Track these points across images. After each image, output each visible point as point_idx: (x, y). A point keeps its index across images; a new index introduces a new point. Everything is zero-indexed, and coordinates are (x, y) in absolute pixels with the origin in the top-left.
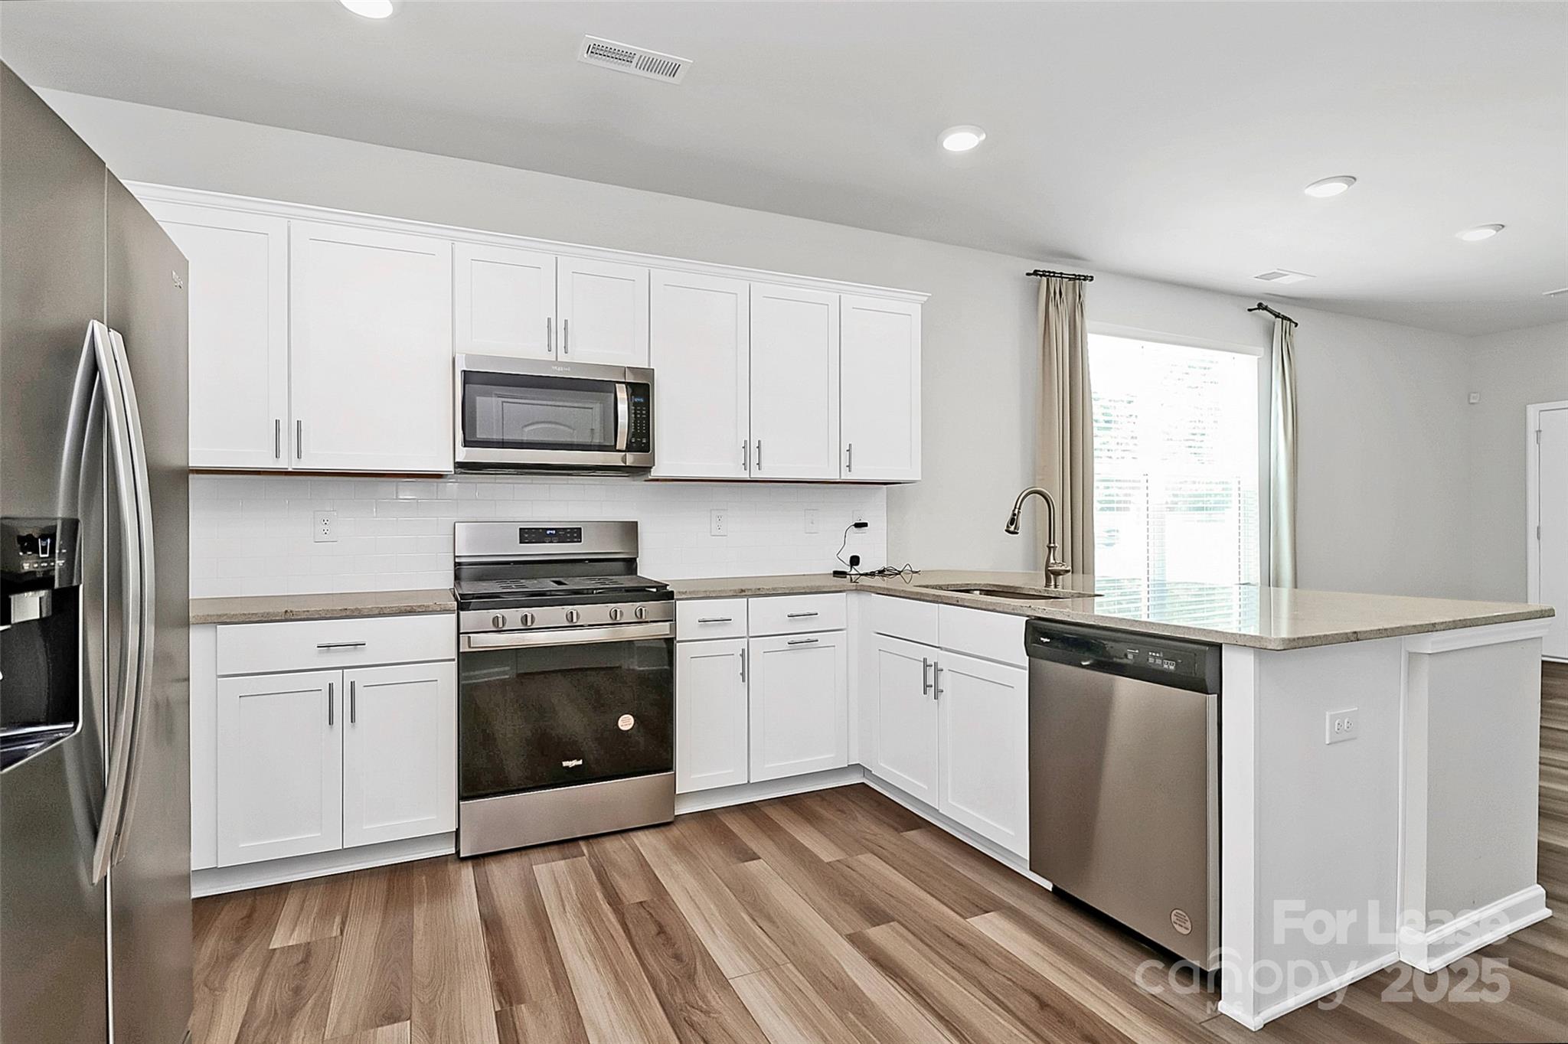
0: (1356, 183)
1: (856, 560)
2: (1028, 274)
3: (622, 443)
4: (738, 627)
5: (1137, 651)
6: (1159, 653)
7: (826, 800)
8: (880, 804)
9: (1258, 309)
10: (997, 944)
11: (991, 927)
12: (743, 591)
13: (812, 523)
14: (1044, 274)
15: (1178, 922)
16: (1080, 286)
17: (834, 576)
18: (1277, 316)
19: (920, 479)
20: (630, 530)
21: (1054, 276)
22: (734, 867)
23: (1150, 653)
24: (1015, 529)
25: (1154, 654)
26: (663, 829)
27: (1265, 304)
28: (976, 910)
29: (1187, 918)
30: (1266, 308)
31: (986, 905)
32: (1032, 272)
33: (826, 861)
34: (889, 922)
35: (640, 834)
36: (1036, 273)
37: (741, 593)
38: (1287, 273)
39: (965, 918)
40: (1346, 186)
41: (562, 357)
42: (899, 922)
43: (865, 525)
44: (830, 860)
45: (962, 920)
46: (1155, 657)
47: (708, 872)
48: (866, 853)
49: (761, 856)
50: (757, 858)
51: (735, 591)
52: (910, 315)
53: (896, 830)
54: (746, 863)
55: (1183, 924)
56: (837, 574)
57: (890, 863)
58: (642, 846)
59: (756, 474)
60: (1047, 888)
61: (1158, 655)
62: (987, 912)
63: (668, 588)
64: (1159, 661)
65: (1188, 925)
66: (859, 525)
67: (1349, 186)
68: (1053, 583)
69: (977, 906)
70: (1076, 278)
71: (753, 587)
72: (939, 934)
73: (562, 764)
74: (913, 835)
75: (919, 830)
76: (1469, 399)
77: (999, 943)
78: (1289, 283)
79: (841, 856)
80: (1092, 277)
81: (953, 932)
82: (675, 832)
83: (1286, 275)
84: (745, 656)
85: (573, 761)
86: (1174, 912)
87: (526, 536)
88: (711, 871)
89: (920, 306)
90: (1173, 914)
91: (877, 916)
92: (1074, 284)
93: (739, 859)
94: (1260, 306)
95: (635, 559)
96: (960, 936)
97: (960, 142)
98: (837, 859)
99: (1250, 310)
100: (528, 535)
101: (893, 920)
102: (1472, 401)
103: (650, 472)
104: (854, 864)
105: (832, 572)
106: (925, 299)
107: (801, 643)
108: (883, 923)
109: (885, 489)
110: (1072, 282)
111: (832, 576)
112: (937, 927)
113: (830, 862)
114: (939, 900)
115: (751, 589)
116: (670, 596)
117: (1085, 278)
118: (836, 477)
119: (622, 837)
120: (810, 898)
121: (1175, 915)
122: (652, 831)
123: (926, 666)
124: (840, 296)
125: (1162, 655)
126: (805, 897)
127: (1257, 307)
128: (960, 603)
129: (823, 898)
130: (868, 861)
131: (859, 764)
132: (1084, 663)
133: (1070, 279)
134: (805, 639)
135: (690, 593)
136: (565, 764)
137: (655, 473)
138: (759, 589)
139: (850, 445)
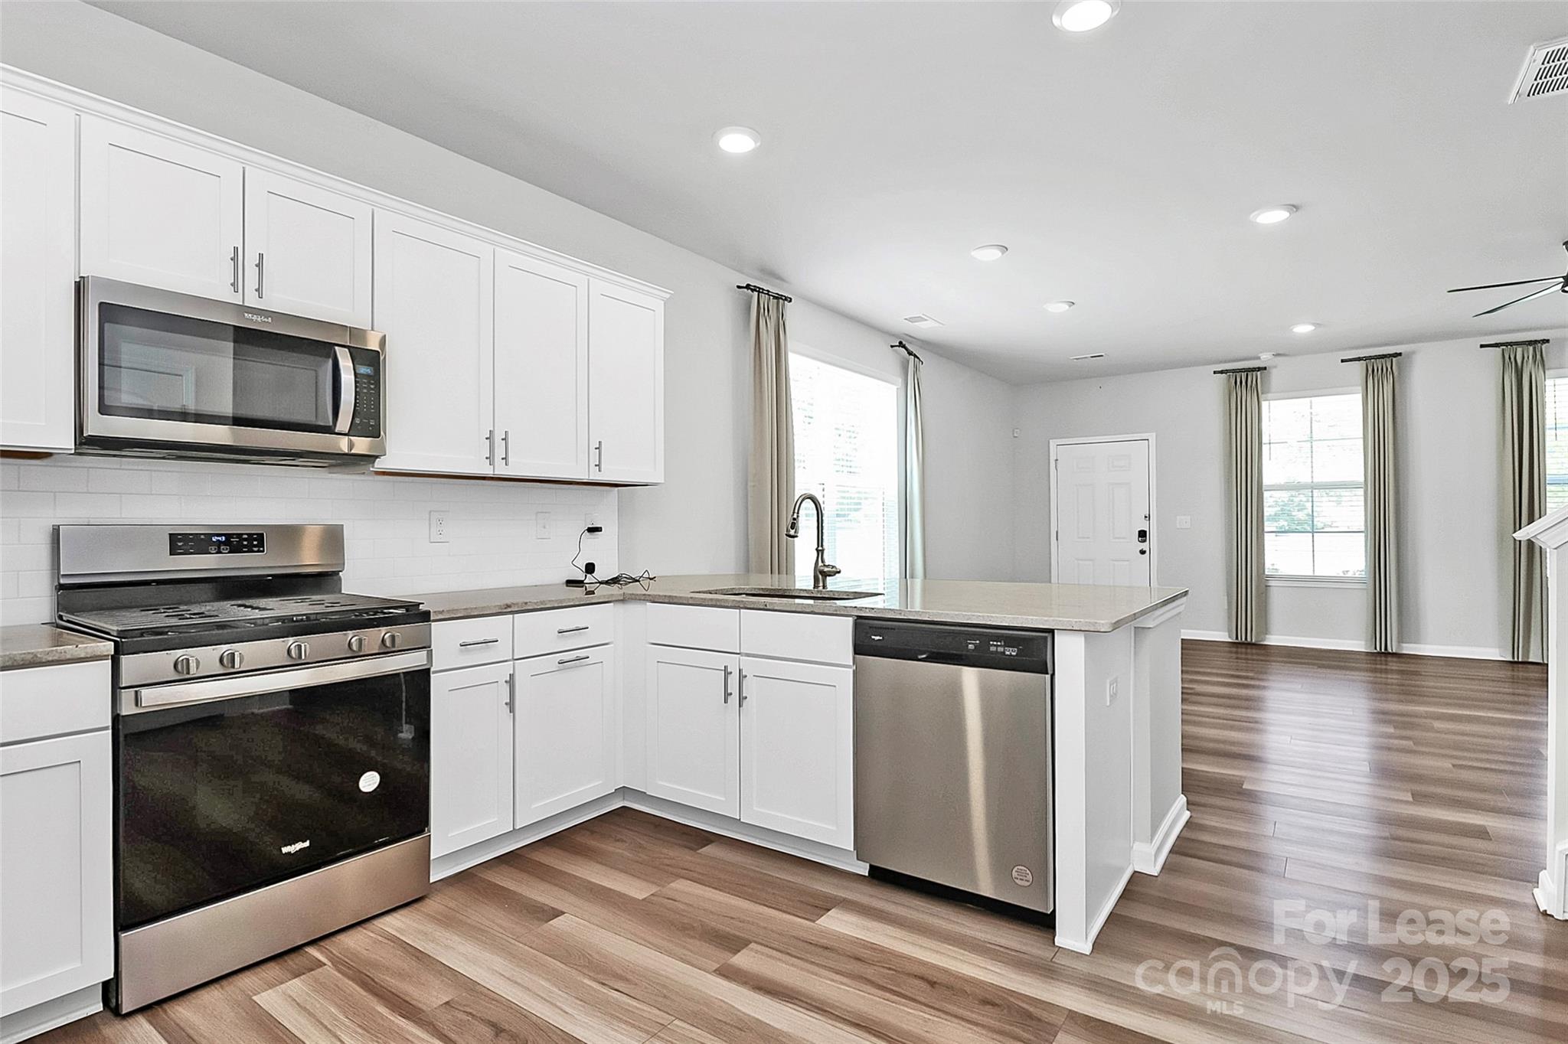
0: (1007, 253)
1: (591, 567)
2: (739, 287)
3: (344, 423)
4: (502, 651)
5: (978, 642)
6: (1001, 642)
7: (596, 832)
8: (656, 826)
9: (899, 346)
10: (857, 938)
11: (838, 923)
12: (508, 606)
13: (544, 527)
14: (754, 289)
15: (1019, 877)
16: (783, 305)
17: (567, 586)
18: (910, 353)
19: (663, 481)
20: (333, 538)
21: (762, 292)
22: (539, 930)
23: (991, 643)
24: (795, 532)
25: (995, 643)
26: (416, 906)
27: (904, 343)
28: (818, 911)
29: (1028, 871)
30: (904, 347)
31: (824, 905)
32: (745, 285)
33: (640, 899)
34: (747, 945)
35: (388, 919)
36: (748, 287)
37: (507, 610)
38: (926, 318)
39: (814, 921)
40: (1000, 254)
41: (252, 301)
42: (756, 942)
43: (599, 529)
44: (644, 897)
45: (812, 924)
46: (997, 646)
47: (511, 943)
48: (677, 879)
49: (564, 910)
50: (557, 913)
51: (500, 607)
52: (654, 311)
53: (691, 849)
54: (551, 922)
55: (1024, 878)
56: (570, 583)
57: (707, 884)
58: (402, 935)
59: (501, 470)
60: (863, 874)
61: (999, 643)
62: (829, 910)
63: (421, 607)
64: (1001, 649)
65: (1030, 877)
66: (592, 530)
67: (1003, 254)
68: (821, 584)
69: (817, 907)
70: (778, 297)
71: (520, 600)
72: (801, 944)
73: (281, 851)
74: (709, 850)
75: (713, 844)
76: (1013, 434)
77: (858, 936)
78: (925, 329)
79: (654, 889)
80: (791, 299)
81: (813, 938)
82: (432, 905)
83: (926, 320)
84: (511, 682)
85: (297, 845)
86: (1016, 869)
87: (180, 544)
88: (513, 941)
89: (663, 302)
90: (1014, 871)
91: (734, 943)
92: (778, 304)
93: (538, 919)
94: (901, 345)
95: (336, 573)
96: (822, 941)
97: (736, 143)
98: (651, 893)
99: (892, 346)
100: (181, 542)
101: (751, 943)
102: (1016, 435)
103: (374, 462)
104: (671, 894)
105: (565, 581)
106: (668, 296)
107: (571, 662)
108: (743, 948)
109: (616, 492)
110: (776, 301)
111: (565, 585)
112: (794, 937)
113: (645, 898)
114: (781, 910)
115: (517, 604)
116: (425, 617)
117: (786, 299)
118: (585, 478)
119: (365, 929)
120: (649, 943)
121: (1016, 871)
122: (403, 912)
123: (727, 673)
124: (589, 280)
125: (1003, 644)
126: (643, 943)
127: (898, 344)
128: (768, 607)
129: (663, 939)
130: (683, 888)
131: (624, 787)
132: (920, 657)
133: (774, 297)
134: (574, 657)
135: (448, 611)
136: (285, 850)
137: (380, 464)
138: (526, 603)
139: (600, 442)
